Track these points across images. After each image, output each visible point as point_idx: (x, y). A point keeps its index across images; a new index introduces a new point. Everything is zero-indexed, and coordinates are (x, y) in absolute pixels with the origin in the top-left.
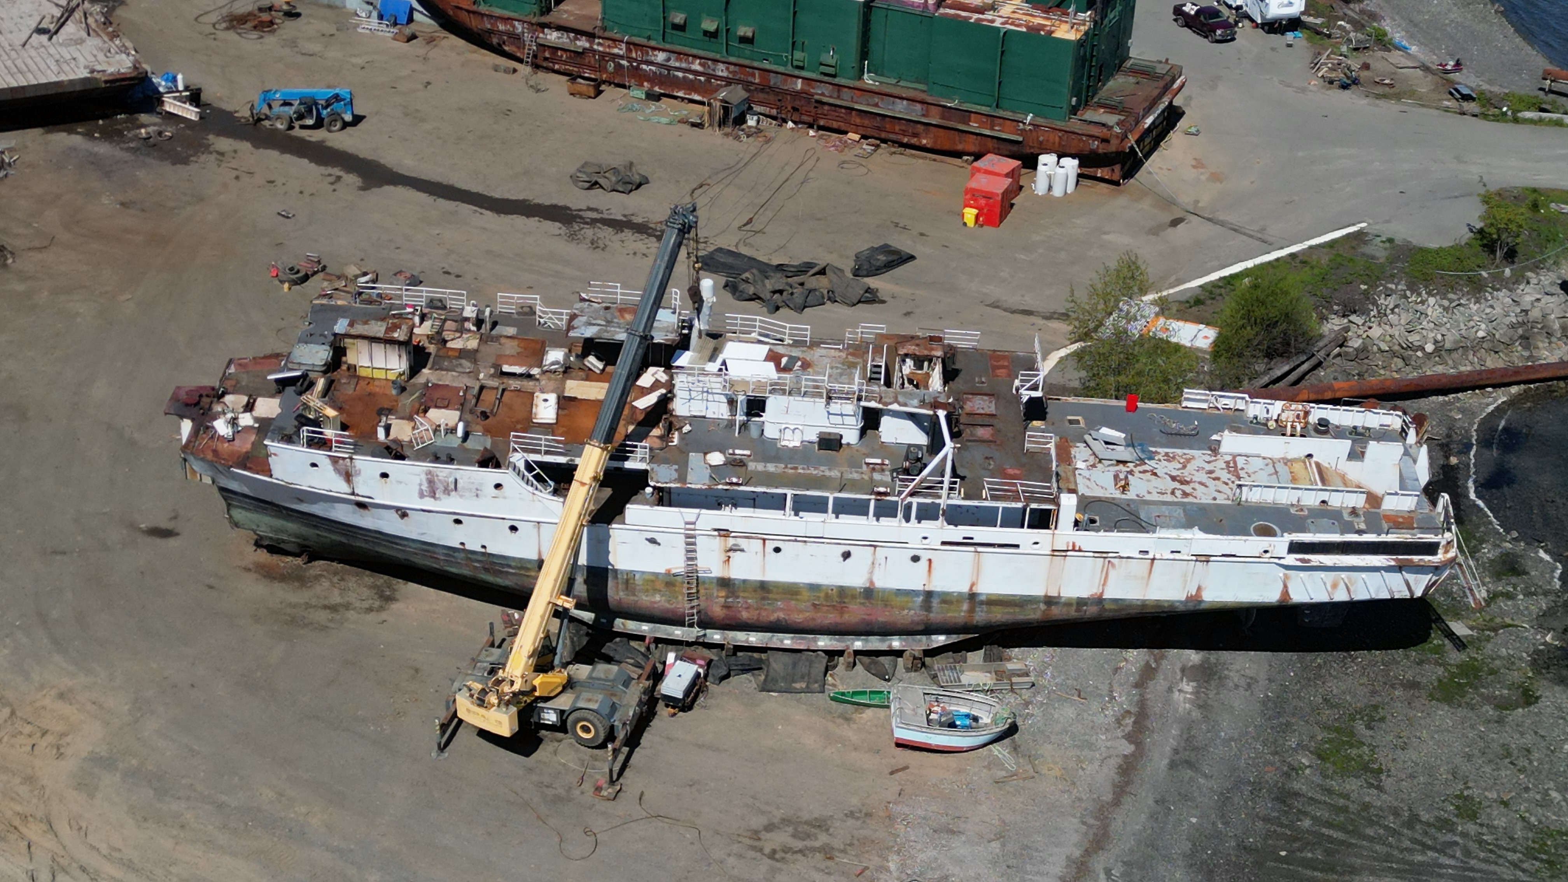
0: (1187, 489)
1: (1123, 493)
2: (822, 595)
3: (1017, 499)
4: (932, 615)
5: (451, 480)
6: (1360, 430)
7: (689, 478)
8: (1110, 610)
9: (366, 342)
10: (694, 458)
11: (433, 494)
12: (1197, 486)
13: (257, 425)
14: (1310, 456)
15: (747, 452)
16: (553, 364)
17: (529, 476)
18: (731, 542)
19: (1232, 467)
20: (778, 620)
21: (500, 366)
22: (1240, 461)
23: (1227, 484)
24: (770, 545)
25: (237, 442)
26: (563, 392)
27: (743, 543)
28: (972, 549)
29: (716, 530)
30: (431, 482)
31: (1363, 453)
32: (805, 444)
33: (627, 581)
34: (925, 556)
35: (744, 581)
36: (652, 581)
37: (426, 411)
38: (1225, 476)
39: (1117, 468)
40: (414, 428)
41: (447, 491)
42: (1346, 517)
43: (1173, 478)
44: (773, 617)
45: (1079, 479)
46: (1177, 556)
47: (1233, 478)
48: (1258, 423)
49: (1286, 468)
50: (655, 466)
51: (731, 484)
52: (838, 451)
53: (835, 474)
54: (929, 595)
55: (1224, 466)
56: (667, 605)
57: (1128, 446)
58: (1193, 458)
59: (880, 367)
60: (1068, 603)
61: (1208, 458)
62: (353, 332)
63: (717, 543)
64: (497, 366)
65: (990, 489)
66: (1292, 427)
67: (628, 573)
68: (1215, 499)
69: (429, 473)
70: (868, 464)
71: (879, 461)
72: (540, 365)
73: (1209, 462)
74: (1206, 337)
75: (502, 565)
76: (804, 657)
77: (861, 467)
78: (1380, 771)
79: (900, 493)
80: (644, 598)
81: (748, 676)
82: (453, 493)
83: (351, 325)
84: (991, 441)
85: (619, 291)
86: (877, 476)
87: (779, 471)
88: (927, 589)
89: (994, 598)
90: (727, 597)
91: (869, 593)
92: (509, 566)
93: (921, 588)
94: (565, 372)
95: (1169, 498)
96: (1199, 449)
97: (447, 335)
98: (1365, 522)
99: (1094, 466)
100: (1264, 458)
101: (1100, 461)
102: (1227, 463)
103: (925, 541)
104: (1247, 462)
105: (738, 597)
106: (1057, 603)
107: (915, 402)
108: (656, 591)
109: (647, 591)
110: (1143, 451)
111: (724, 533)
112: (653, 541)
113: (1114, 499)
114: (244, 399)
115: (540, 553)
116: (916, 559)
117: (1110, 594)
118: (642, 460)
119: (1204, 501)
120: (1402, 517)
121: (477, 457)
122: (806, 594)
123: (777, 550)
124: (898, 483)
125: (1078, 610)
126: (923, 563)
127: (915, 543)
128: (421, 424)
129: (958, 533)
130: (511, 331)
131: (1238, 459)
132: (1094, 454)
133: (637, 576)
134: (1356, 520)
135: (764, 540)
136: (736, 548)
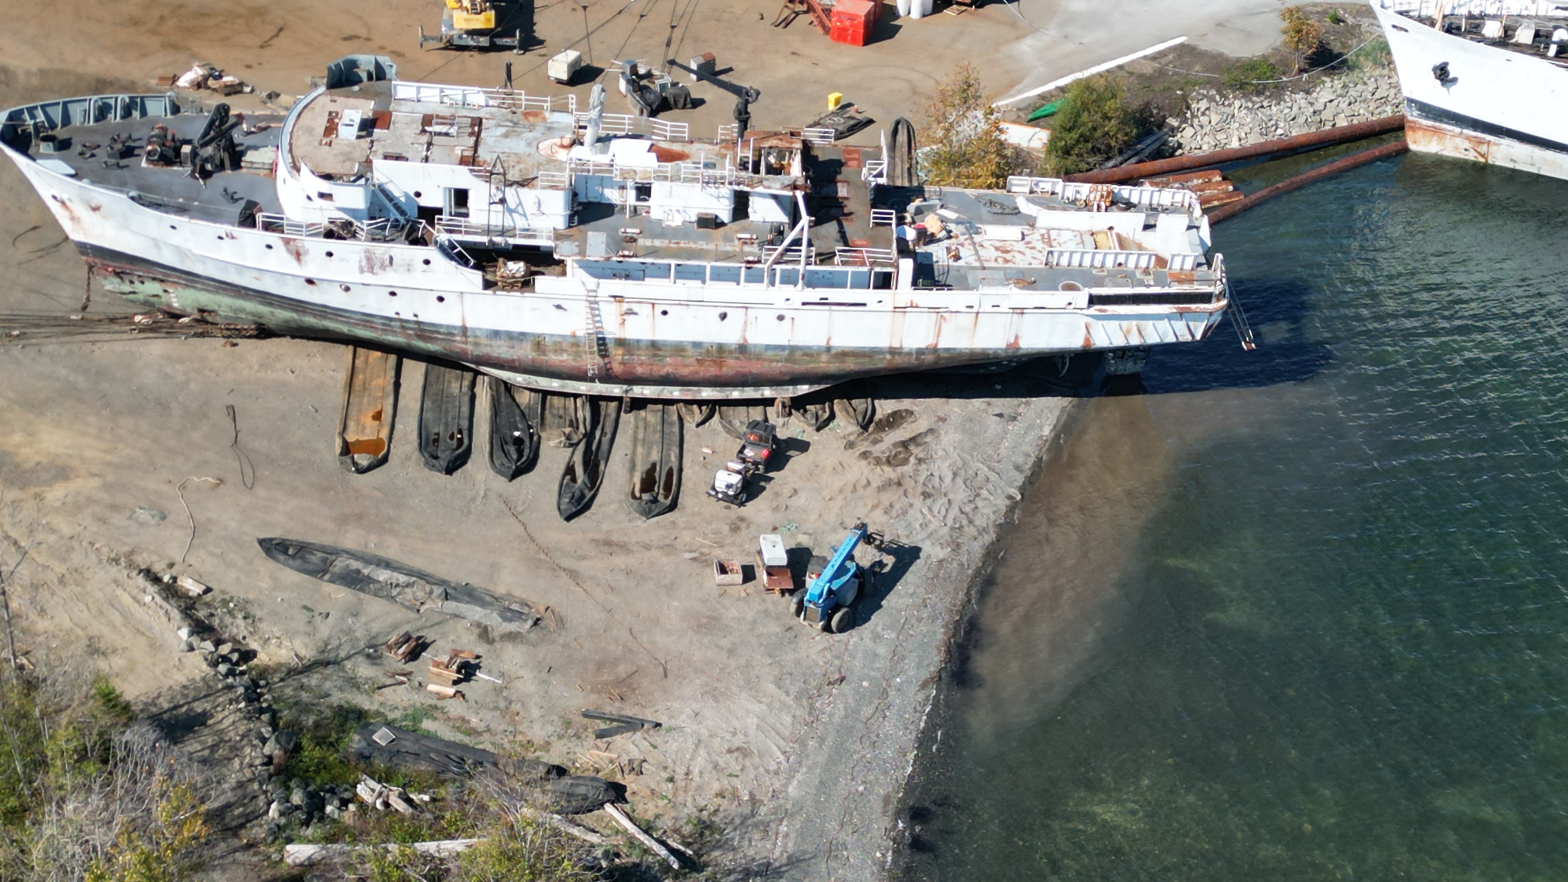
0: (1008, 256)
1: (955, 261)
2: (704, 351)
4: (796, 367)
5: (387, 257)
7: (589, 253)
8: (944, 358)
10: (592, 236)
12: (1016, 254)
14: (1111, 228)
15: (637, 231)
17: (453, 254)
18: (625, 307)
20: (668, 374)
22: (1053, 234)
23: (1041, 252)
24: (659, 309)
27: (635, 307)
30: (369, 259)
33: (539, 343)
34: (788, 315)
35: (638, 341)
38: (1039, 245)
39: (950, 241)
41: (383, 267)
42: (1139, 275)
43: (997, 249)
44: (664, 371)
46: (996, 309)
47: (1046, 247)
49: (1091, 237)
50: (558, 242)
51: (624, 256)
53: (711, 247)
55: (1039, 238)
57: (960, 223)
59: (748, 157)
60: (909, 354)
61: (1026, 232)
65: (841, 256)
66: (1098, 204)
69: (367, 251)
70: (739, 239)
71: (748, 236)
73: (1027, 235)
74: (1040, 139)
75: (432, 332)
77: (733, 241)
80: (554, 357)
82: (388, 269)
86: (747, 248)
87: (664, 245)
88: (792, 343)
89: (846, 350)
90: (624, 355)
92: (438, 333)
93: (786, 343)
95: (992, 264)
96: (1018, 225)
98: (1154, 277)
102: (1043, 235)
104: (1059, 235)
105: (632, 355)
106: (900, 354)
107: (778, 185)
109: (556, 350)
110: (972, 227)
113: (947, 265)
115: (463, 320)
116: (781, 318)
117: (943, 344)
118: (549, 238)
120: (1183, 273)
121: (407, 237)
122: (690, 351)
124: (764, 252)
125: (917, 359)
127: (780, 303)
129: (815, 294)
131: (1051, 232)
133: (547, 339)
135: (653, 304)
136: (630, 312)
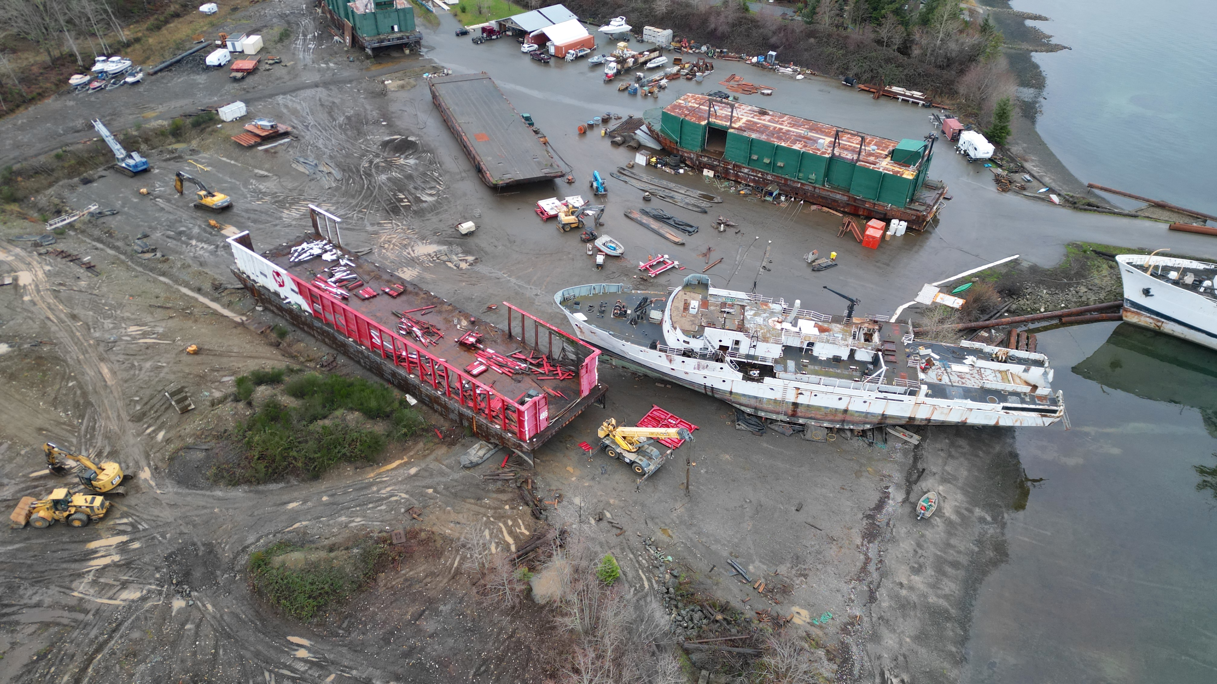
0: (963, 381)
1: (941, 381)
2: (829, 411)
3: (904, 386)
5: (705, 365)
6: (1029, 360)
7: (788, 370)
8: (933, 423)
10: (789, 361)
11: (698, 370)
12: (967, 380)
14: (1008, 370)
15: (808, 361)
18: (799, 392)
19: (980, 373)
23: (978, 380)
28: (886, 401)
29: (794, 388)
30: (699, 365)
31: (1029, 370)
32: (828, 359)
33: (760, 400)
35: (802, 404)
36: (770, 401)
38: (977, 376)
39: (937, 371)
41: (703, 368)
42: (1022, 395)
43: (958, 376)
44: (811, 415)
47: (981, 378)
48: (989, 355)
49: (1000, 375)
51: (803, 374)
52: (839, 363)
53: (839, 371)
54: (867, 413)
56: (773, 410)
57: (940, 362)
59: (856, 332)
60: (918, 420)
63: (794, 392)
65: (896, 382)
66: (1002, 358)
67: (762, 398)
68: (973, 385)
69: (698, 362)
70: (851, 368)
71: (854, 367)
73: (971, 370)
75: (717, 391)
79: (863, 382)
82: (705, 370)
84: (895, 362)
86: (855, 373)
87: (819, 369)
90: (795, 408)
91: (847, 411)
92: (720, 392)
95: (956, 384)
100: (991, 370)
102: (978, 371)
103: (869, 397)
104: (986, 372)
105: (798, 408)
106: (914, 419)
107: (869, 348)
108: (769, 405)
109: (766, 404)
110: (947, 364)
111: (798, 389)
112: (770, 389)
113: (936, 383)
117: (934, 418)
119: (969, 386)
120: (1043, 397)
122: (823, 410)
123: (815, 396)
124: (863, 378)
125: (922, 422)
126: (867, 403)
129: (882, 395)
131: (982, 369)
133: (765, 400)
134: (1026, 397)
135: (812, 393)
136: (801, 394)
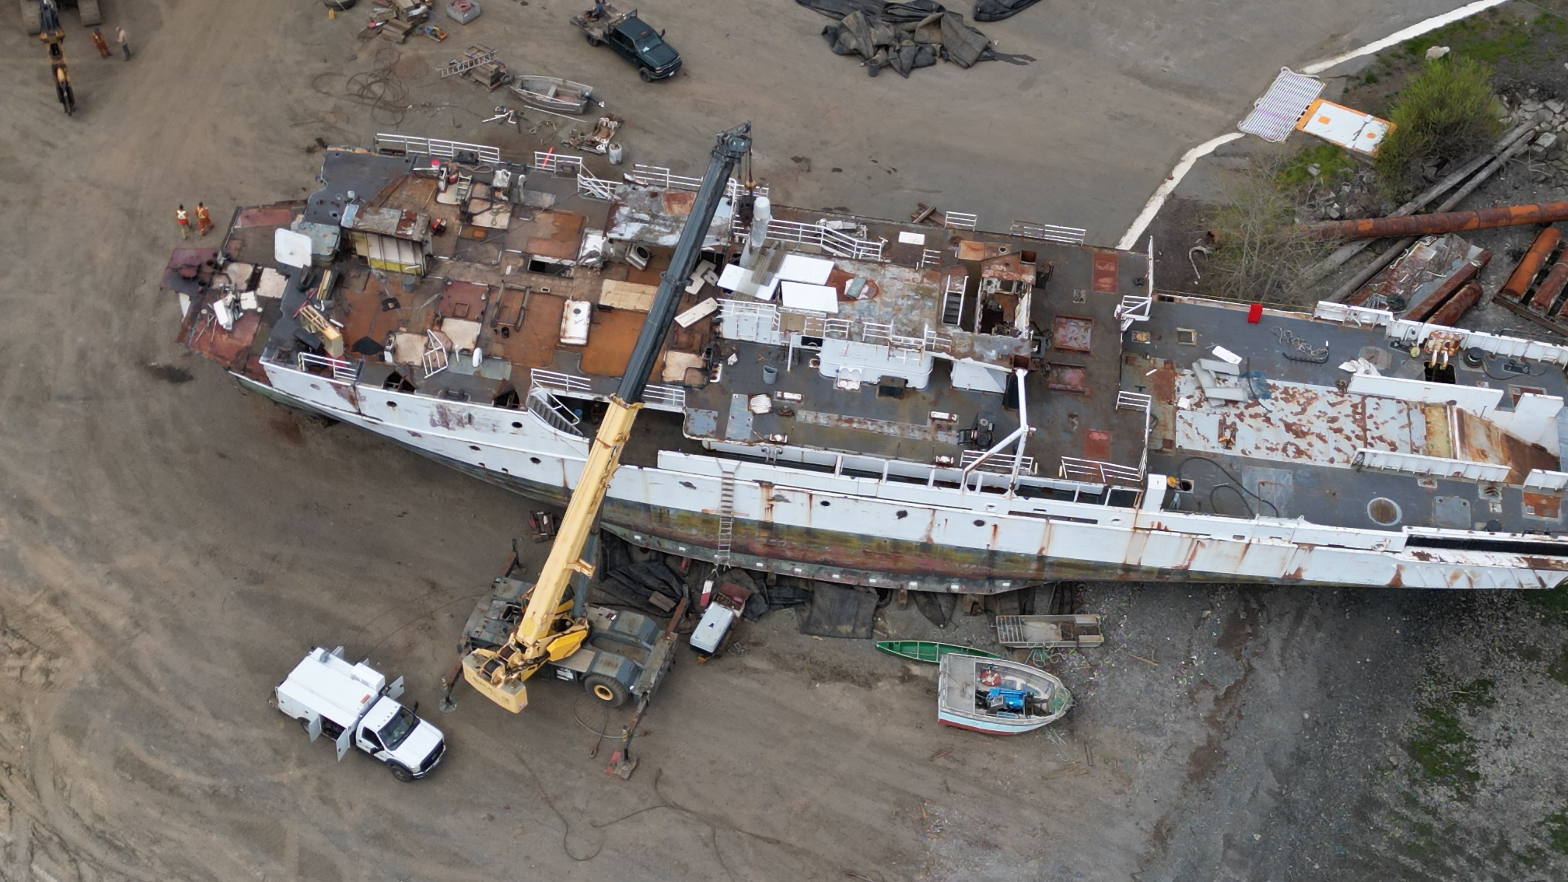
0: (1302, 444)
1: (1227, 448)
2: (874, 545)
3: (1097, 479)
4: (995, 570)
5: (464, 414)
6: (1519, 361)
7: (730, 431)
8: (1196, 579)
9: (377, 237)
10: (737, 398)
11: (446, 424)
13: (260, 310)
14: (1453, 403)
15: (797, 397)
16: (591, 255)
17: (553, 410)
18: (774, 493)
19: (1359, 414)
21: (531, 255)
22: (1370, 403)
23: (1349, 438)
24: (817, 501)
25: (238, 334)
26: (598, 297)
27: (788, 495)
28: (1044, 520)
29: (756, 481)
31: (1517, 398)
32: (865, 386)
33: (661, 515)
34: (990, 521)
35: (789, 527)
36: (688, 518)
37: (440, 323)
38: (1349, 426)
39: (1225, 410)
40: (427, 347)
41: (460, 423)
42: (1482, 495)
43: (1288, 427)
45: (1180, 424)
46: (1277, 542)
47: (1359, 431)
48: (1400, 346)
49: (1422, 418)
50: (691, 411)
51: (775, 443)
52: (900, 398)
53: (893, 431)
54: (993, 554)
55: (1349, 411)
56: (705, 539)
57: (1242, 376)
58: (1316, 398)
59: (960, 295)
60: (1150, 571)
61: (1333, 399)
62: (362, 225)
63: (759, 493)
64: (526, 255)
65: (1067, 468)
66: (1440, 356)
67: (661, 508)
68: (1332, 461)
69: (440, 407)
70: (934, 419)
71: (945, 416)
72: (575, 256)
73: (1333, 405)
74: (1371, 136)
75: (526, 486)
76: (853, 594)
77: (925, 423)
78: (1476, 776)
79: (964, 466)
80: (679, 530)
81: (791, 611)
82: (468, 426)
83: (359, 215)
84: (1079, 392)
85: (668, 175)
86: (942, 437)
87: (832, 423)
88: (990, 548)
89: (1064, 561)
91: (926, 547)
92: (534, 488)
93: (985, 547)
94: (602, 269)
95: (1278, 457)
96: (1325, 384)
97: (474, 207)
98: (1502, 503)
99: (1198, 405)
100: (1399, 402)
101: (1207, 399)
102: (1355, 406)
103: (990, 509)
105: (781, 539)
106: (1136, 570)
107: (993, 354)
108: (691, 526)
109: (683, 525)
110: (1260, 384)
111: (767, 485)
112: (688, 485)
113: (1215, 455)
114: (249, 270)
115: (565, 482)
116: (979, 523)
117: (1197, 567)
118: (681, 404)
119: (1319, 463)
120: (1547, 498)
121: (495, 392)
122: (856, 543)
123: (825, 504)
124: (963, 455)
125: (1157, 577)
126: (988, 529)
127: (980, 509)
128: (435, 341)
129: (1028, 504)
130: (547, 200)
131: (1368, 401)
132: (1200, 388)
133: (671, 512)
134: (1493, 500)
135: (811, 496)
136: (779, 498)
